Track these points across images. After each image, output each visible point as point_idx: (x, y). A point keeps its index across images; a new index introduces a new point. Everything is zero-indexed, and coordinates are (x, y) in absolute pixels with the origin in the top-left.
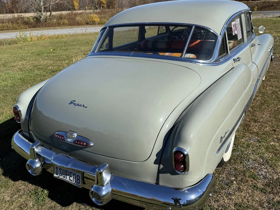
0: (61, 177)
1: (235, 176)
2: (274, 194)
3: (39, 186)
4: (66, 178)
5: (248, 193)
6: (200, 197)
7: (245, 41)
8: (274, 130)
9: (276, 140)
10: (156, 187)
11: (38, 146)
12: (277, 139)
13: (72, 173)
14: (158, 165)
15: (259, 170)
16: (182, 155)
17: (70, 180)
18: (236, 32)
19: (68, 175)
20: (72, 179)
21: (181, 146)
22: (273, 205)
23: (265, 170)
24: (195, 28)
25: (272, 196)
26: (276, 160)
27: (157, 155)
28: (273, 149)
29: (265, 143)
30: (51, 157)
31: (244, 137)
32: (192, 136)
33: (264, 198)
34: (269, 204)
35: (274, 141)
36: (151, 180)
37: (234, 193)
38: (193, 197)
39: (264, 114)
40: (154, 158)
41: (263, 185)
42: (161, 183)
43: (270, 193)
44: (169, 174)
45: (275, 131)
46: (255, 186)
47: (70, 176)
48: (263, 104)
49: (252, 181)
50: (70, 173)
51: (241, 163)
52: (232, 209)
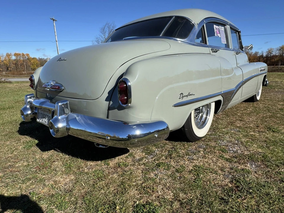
0: (41, 121)
1: (204, 149)
2: (239, 164)
7: (230, 48)
9: (257, 132)
11: (32, 96)
12: (259, 131)
14: (109, 102)
15: (231, 147)
20: (46, 120)
22: (236, 171)
23: (238, 148)
25: (237, 165)
27: (109, 93)
31: (226, 128)
33: (228, 165)
34: (231, 170)
35: (254, 132)
37: (198, 159)
40: (106, 95)
41: (230, 157)
43: (235, 162)
44: (116, 110)
45: (258, 126)
46: (221, 156)
47: (45, 118)
49: (220, 153)
50: (46, 115)
51: (215, 142)
52: (189, 169)
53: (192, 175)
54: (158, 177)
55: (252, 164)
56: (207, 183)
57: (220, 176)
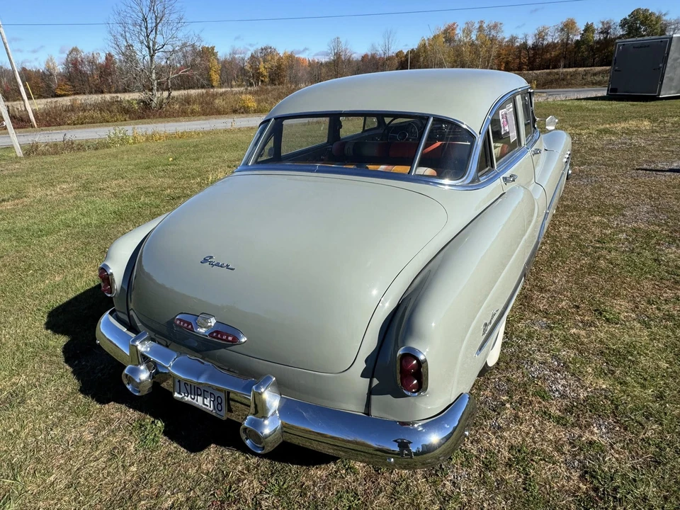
0: (188, 399)
1: (508, 393)
2: (581, 428)
3: (146, 413)
4: (197, 401)
5: (534, 426)
6: (448, 438)
7: (523, 145)
8: (576, 306)
9: (581, 325)
10: (365, 421)
11: (144, 340)
12: (582, 322)
13: (207, 392)
14: (369, 379)
15: (553, 382)
16: (415, 362)
17: (204, 404)
18: (507, 128)
19: (200, 395)
20: (207, 402)
21: (414, 344)
22: (581, 449)
23: (563, 382)
24: (434, 120)
25: (577, 431)
26: (582, 363)
27: (366, 361)
28: (575, 341)
29: (560, 330)
30: (168, 361)
31: (523, 319)
32: (433, 325)
33: (564, 435)
34: (573, 447)
35: (576, 326)
36: (354, 407)
37: (508, 425)
38: (434, 438)
39: (556, 276)
40: (361, 365)
41: (560, 411)
42: (375, 413)
43: (573, 425)
44: (389, 396)
45: (578, 307)
46: (545, 413)
47: (204, 398)
48: (554, 258)
49: (540, 403)
50: (204, 391)
51: (518, 368)
52: (505, 458)
53: (516, 474)
54: (462, 490)
55: (600, 425)
56: (546, 488)
57: (560, 467)
